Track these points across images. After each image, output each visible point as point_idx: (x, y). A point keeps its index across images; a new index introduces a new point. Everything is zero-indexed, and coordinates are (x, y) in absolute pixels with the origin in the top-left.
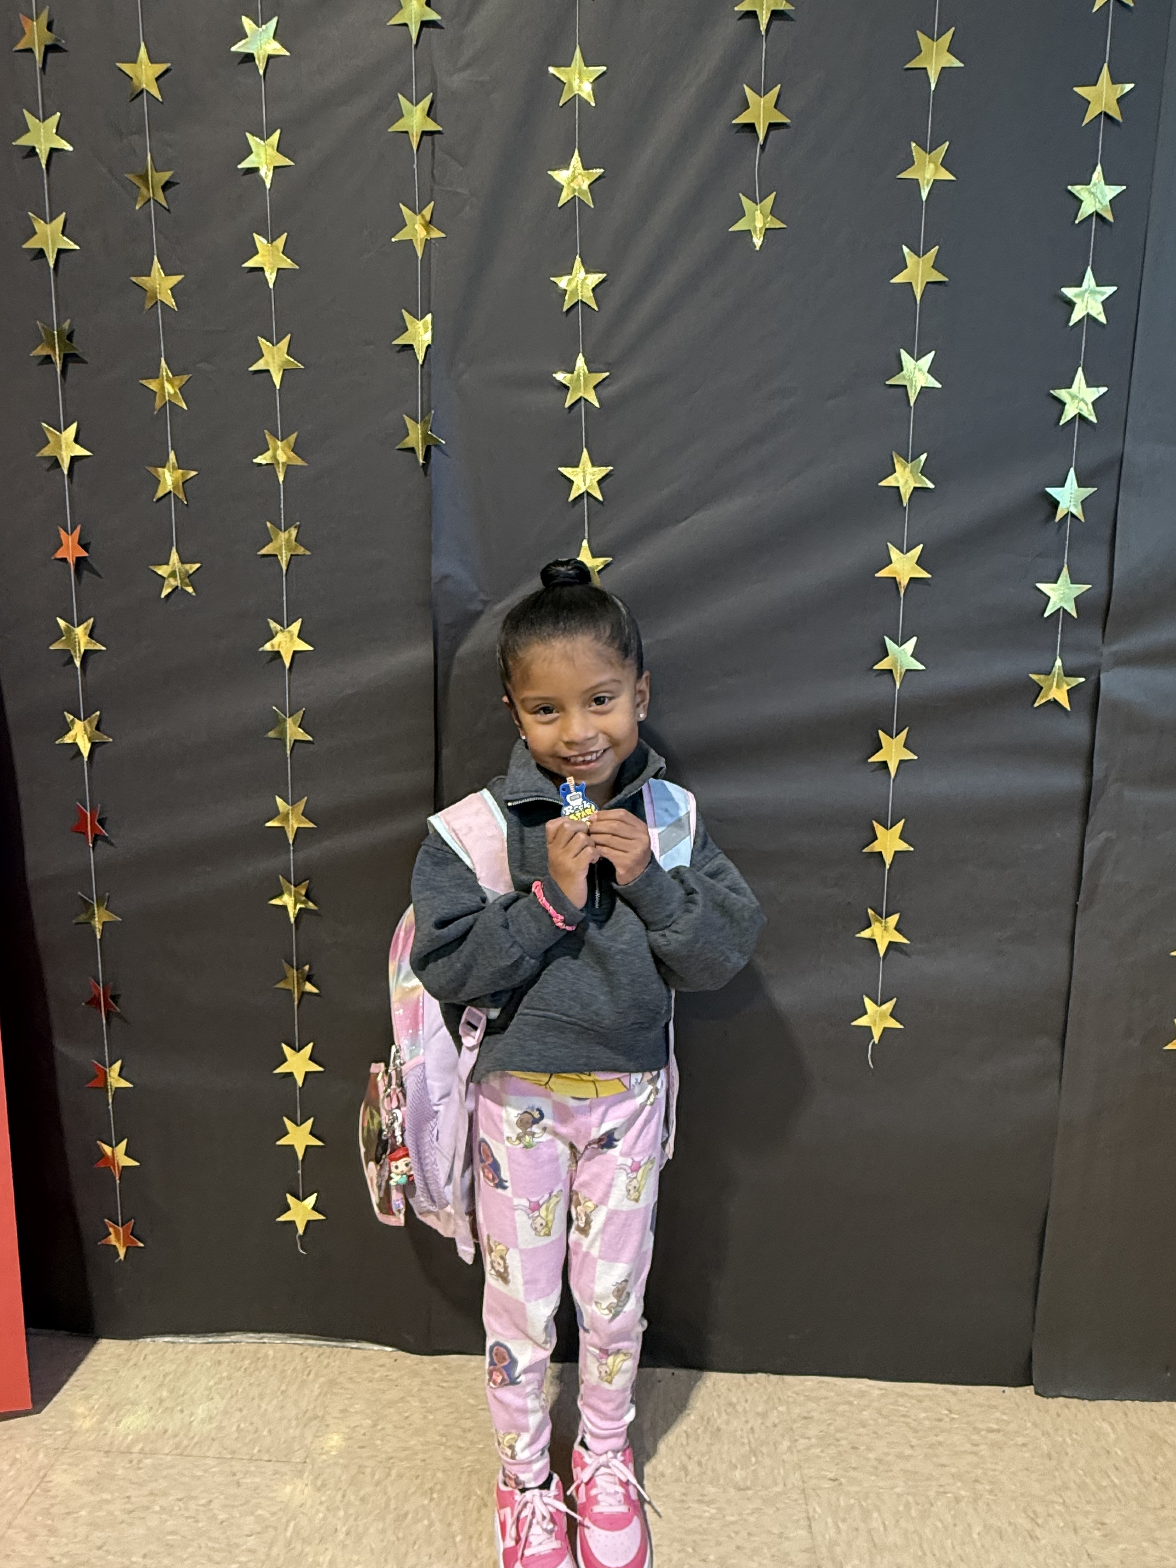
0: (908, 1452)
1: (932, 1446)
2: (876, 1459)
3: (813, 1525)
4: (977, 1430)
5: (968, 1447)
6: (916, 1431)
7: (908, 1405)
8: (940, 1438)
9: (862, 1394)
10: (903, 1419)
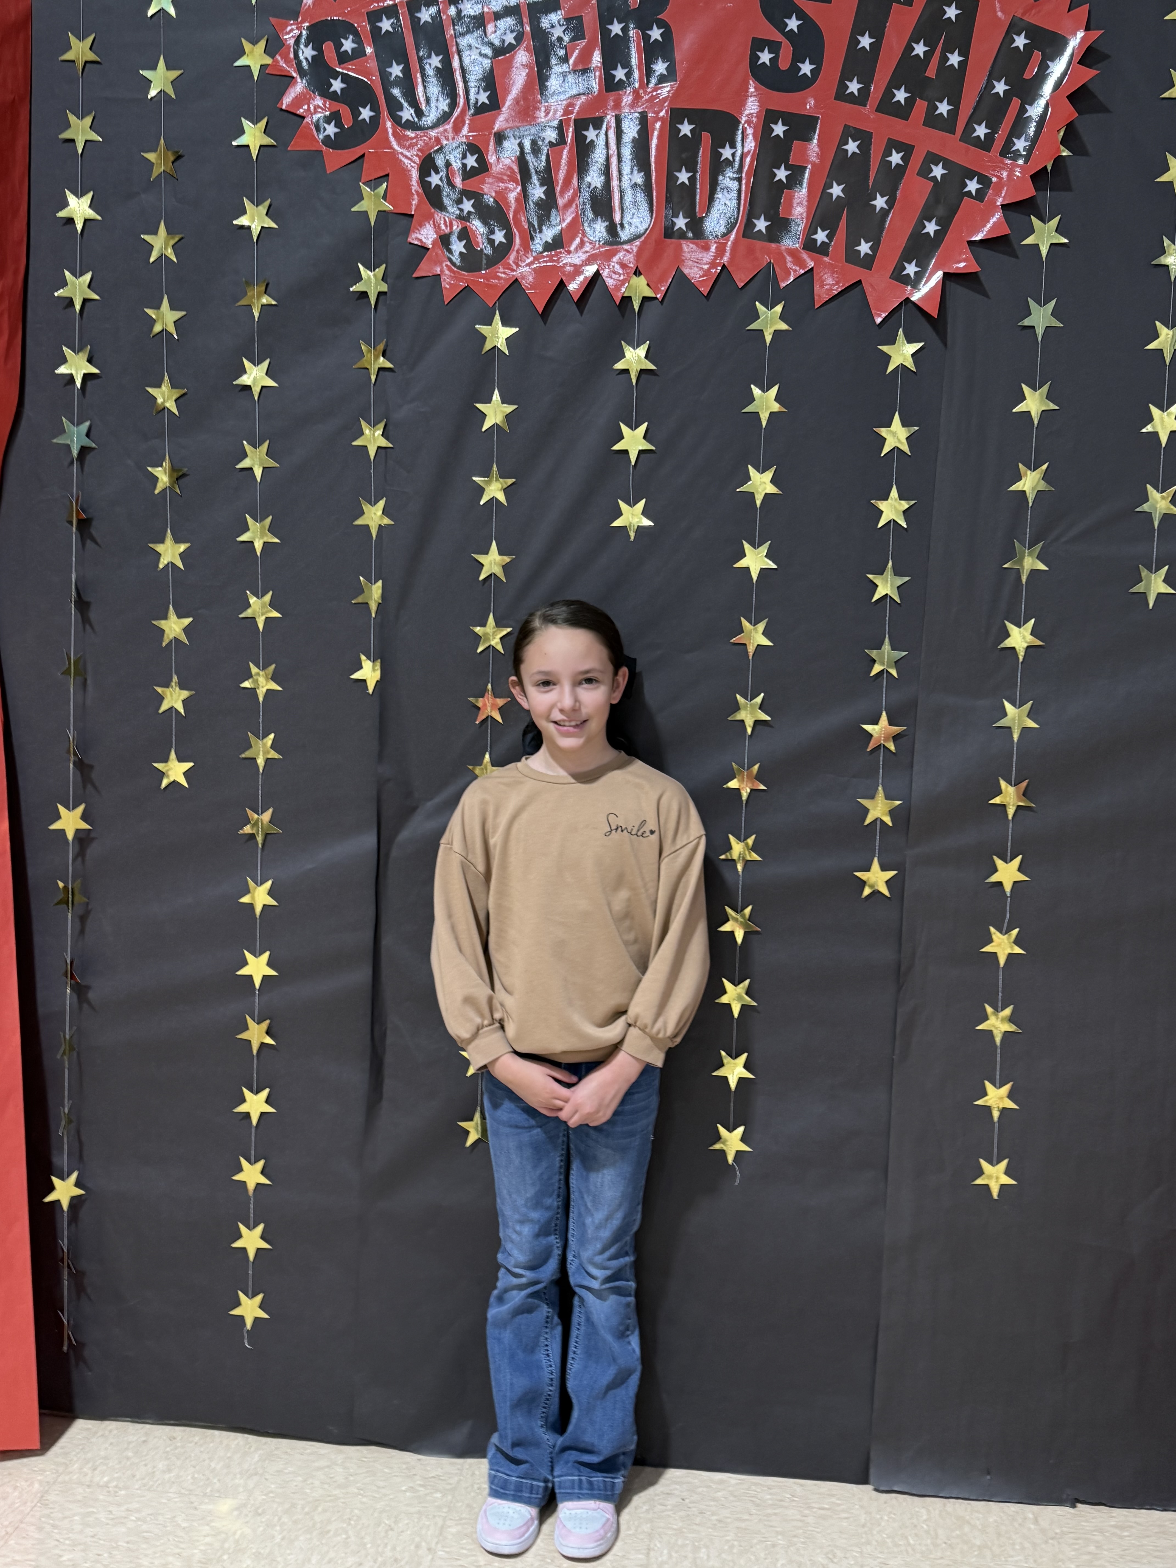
0: (746, 1517)
1: (768, 1515)
2: (717, 1520)
3: (652, 1554)
4: (810, 1508)
5: (799, 1517)
6: (758, 1505)
7: (759, 1490)
8: (776, 1511)
9: (722, 1482)
10: (750, 1499)
